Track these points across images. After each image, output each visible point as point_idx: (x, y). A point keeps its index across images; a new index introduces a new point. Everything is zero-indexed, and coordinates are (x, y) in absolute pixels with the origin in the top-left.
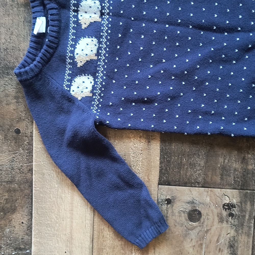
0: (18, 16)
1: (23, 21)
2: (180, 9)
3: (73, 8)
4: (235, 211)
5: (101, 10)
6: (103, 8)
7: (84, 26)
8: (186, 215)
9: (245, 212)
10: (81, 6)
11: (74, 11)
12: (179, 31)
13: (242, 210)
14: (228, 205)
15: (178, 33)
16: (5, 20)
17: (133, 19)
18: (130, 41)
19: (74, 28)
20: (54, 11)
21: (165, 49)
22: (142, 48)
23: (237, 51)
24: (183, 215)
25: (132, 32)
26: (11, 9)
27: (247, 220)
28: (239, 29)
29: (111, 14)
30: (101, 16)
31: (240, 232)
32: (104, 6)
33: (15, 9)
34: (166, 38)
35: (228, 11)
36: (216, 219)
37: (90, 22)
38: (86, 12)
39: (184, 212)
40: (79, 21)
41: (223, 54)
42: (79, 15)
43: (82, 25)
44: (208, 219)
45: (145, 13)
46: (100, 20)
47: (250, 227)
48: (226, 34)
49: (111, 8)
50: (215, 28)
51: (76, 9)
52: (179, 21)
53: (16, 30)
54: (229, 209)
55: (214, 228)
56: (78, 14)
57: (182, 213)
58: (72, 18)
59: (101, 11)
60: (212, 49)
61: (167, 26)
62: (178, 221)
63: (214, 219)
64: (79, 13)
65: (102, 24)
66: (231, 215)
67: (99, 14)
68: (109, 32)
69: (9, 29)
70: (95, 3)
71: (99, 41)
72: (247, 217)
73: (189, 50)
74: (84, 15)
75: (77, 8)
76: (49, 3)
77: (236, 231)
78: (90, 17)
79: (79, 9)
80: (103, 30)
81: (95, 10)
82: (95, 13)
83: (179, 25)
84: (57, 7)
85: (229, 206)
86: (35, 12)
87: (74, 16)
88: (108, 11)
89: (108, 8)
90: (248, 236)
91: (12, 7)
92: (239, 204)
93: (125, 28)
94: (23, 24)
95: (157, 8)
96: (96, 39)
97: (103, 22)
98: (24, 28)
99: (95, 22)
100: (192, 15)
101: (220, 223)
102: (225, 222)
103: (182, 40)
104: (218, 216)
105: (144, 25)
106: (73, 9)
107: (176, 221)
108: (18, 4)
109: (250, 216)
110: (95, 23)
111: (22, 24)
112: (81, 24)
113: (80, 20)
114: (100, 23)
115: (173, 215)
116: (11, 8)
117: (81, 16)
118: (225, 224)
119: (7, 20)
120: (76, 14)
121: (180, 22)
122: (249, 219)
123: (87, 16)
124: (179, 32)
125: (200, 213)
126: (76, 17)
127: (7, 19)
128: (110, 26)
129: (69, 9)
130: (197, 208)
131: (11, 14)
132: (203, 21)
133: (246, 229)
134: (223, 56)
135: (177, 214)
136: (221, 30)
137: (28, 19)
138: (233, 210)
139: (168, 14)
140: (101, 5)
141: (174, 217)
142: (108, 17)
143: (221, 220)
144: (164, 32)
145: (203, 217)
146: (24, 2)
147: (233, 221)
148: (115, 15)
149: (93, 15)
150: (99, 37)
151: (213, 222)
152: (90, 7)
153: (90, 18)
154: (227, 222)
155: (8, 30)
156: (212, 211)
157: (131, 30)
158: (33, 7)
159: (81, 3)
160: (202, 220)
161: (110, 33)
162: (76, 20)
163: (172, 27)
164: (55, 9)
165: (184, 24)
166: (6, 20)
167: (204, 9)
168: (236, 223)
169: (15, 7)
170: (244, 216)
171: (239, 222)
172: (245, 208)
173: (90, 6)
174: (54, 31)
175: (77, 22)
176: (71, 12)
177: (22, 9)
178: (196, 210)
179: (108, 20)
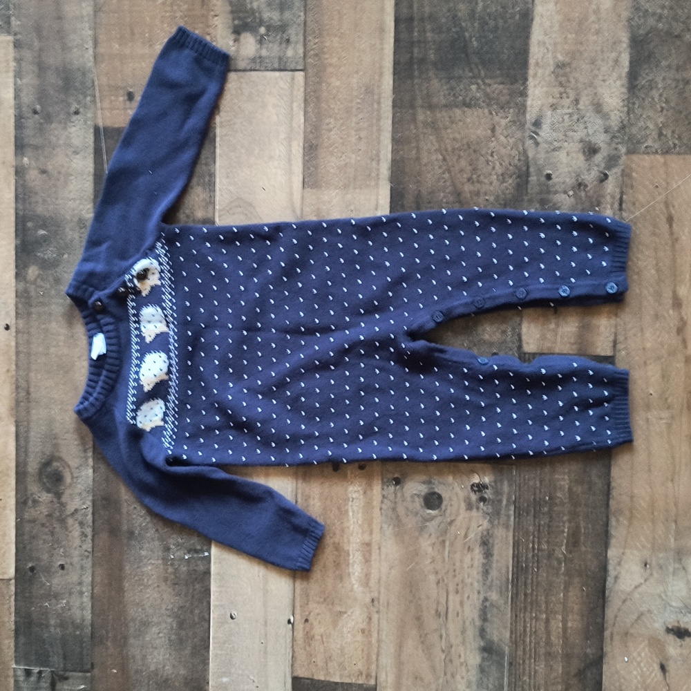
4: (488, 494)
8: (422, 500)
9: (501, 494)
13: (498, 492)
14: (478, 485)
24: (417, 499)
27: (504, 506)
31: (496, 522)
36: (463, 505)
39: (418, 496)
44: (451, 505)
47: (508, 516)
54: (480, 491)
55: (461, 517)
57: (416, 497)
62: (410, 508)
63: (459, 506)
66: (483, 499)
72: (504, 502)
77: (491, 521)
85: (480, 488)
90: (507, 527)
92: (493, 484)
101: (468, 511)
102: (475, 510)
104: (465, 501)
107: (407, 509)
109: (508, 501)
115: (403, 501)
118: (474, 513)
122: (507, 506)
125: (440, 498)
130: (436, 490)
133: (503, 519)
135: (409, 499)
138: (486, 492)
141: (405, 504)
143: (469, 506)
145: (444, 503)
147: (485, 508)
151: (458, 510)
154: (478, 508)
156: (457, 494)
160: (443, 507)
168: (490, 511)
170: (500, 501)
171: (493, 509)
172: (502, 489)
178: (434, 493)
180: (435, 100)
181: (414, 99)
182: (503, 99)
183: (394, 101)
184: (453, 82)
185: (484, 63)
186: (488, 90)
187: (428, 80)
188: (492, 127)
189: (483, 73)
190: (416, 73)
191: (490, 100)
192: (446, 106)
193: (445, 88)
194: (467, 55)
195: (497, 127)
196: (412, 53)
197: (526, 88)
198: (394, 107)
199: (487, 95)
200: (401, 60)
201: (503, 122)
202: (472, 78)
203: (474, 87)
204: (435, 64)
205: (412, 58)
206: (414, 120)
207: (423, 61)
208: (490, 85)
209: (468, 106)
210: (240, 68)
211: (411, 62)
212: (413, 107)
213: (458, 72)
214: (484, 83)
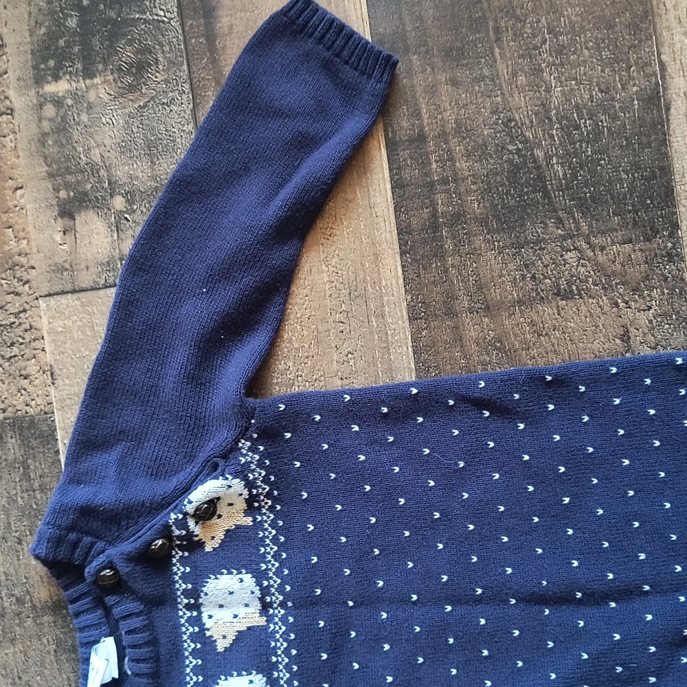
0: (40, 640)
1: (55, 651)
2: (475, 559)
3: (186, 601)
5: (260, 596)
6: (265, 592)
7: (221, 645)
10: (206, 594)
11: (189, 607)
12: (483, 618)
15: (481, 623)
16: (5, 657)
17: (351, 603)
18: (355, 664)
19: (194, 653)
20: (136, 622)
21: (454, 672)
22: (390, 679)
23: (653, 649)
25: (356, 639)
26: (19, 625)
28: (647, 588)
29: (290, 604)
30: (262, 609)
32: (267, 586)
33: (29, 621)
34: (451, 641)
35: (606, 545)
37: (237, 631)
38: (221, 606)
40: (206, 632)
41: (618, 665)
42: (202, 615)
43: (215, 641)
45: (381, 584)
46: (262, 621)
48: (613, 605)
49: (288, 588)
50: (579, 595)
51: (192, 601)
52: (479, 591)
53: (39, 678)
56: (200, 613)
58: (187, 625)
59: (262, 600)
60: (585, 656)
61: (449, 608)
64: (203, 609)
65: (271, 632)
67: (257, 606)
68: (294, 652)
69: (20, 678)
70: (242, 581)
71: (268, 678)
73: (520, 664)
74: (217, 613)
75: (196, 600)
76: (118, 602)
78: (236, 616)
79: (201, 600)
80: (275, 648)
81: (247, 597)
82: (247, 605)
83: (479, 600)
84: (142, 606)
86: (84, 627)
87: (189, 620)
88: (281, 598)
89: (281, 590)
91: (19, 619)
93: (335, 633)
94: (56, 656)
95: (411, 565)
96: (260, 676)
97: (272, 626)
98: (58, 669)
99: (249, 628)
100: (509, 571)
103: (497, 642)
105: (385, 615)
106: (186, 604)
108: (34, 607)
110: (250, 632)
111: (53, 657)
112: (214, 639)
113: (208, 630)
114: (263, 629)
116: (17, 621)
117: (210, 617)
119: (10, 654)
120: (195, 613)
121: (483, 593)
123: (224, 615)
124: (483, 622)
126: (197, 621)
127: (11, 652)
128: (293, 636)
129: (174, 603)
131: (18, 636)
132: (545, 583)
134: (619, 669)
136: (597, 598)
137: (66, 641)
139: (445, 578)
140: (259, 584)
142: (283, 612)
144: (444, 626)
146: (51, 599)
148: (302, 604)
149: (242, 611)
150: (267, 669)
152: (231, 593)
153: (236, 620)
155: (17, 680)
157: (353, 634)
158: (77, 615)
159: (203, 588)
161: (295, 655)
162: (197, 629)
163: (462, 609)
164: (138, 614)
165: (495, 597)
166: (6, 654)
167: (540, 551)
169: (29, 617)
173: (231, 591)
174: (143, 674)
175: (201, 636)
176: (181, 610)
177: (47, 619)
179: (284, 620)
180: (495, 294)
181: (451, 297)
182: (635, 273)
183: (410, 308)
184: (527, 253)
185: (583, 206)
186: (601, 258)
187: (475, 253)
188: (621, 331)
189: (585, 228)
190: (449, 245)
191: (608, 279)
192: (520, 302)
193: (511, 266)
194: (546, 194)
195: (632, 330)
196: (433, 204)
197: (677, 243)
198: (412, 319)
199: (599, 268)
200: (414, 222)
201: (643, 319)
202: (564, 238)
203: (571, 256)
204: (483, 222)
205: (434, 215)
206: (459, 339)
207: (457, 218)
208: (603, 249)
209: (567, 296)
210: (84, 285)
211: (434, 226)
212: (451, 313)
213: (533, 230)
214: (592, 247)
